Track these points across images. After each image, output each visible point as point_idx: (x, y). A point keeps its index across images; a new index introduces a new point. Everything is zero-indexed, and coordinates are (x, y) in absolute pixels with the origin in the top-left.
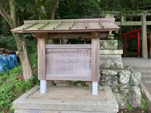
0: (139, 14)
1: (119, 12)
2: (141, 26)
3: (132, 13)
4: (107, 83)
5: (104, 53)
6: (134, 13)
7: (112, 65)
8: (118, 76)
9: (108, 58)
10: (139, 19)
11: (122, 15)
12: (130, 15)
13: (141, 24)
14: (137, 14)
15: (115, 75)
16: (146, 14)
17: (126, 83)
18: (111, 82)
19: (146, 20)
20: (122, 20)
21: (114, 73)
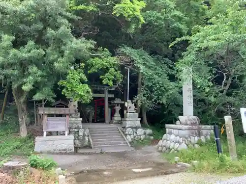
0: (103, 89)
2: (104, 98)
3: (97, 87)
5: (71, 120)
7: (76, 127)
8: (78, 132)
9: (74, 123)
10: (103, 92)
16: (107, 89)
17: (82, 135)
19: (107, 93)
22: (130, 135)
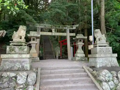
0: (64, 28)
1: (50, 25)
4: (3, 85)
5: (13, 57)
6: (61, 27)
7: (20, 67)
9: (17, 61)
10: (65, 31)
11: (52, 28)
12: (58, 28)
13: (66, 35)
14: (63, 28)
15: (13, 77)
16: (69, 28)
17: (22, 83)
18: (8, 83)
19: (69, 32)
20: (53, 31)
21: (13, 74)
22: (107, 82)
